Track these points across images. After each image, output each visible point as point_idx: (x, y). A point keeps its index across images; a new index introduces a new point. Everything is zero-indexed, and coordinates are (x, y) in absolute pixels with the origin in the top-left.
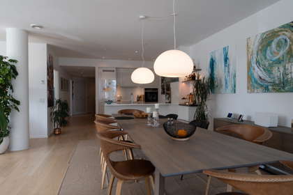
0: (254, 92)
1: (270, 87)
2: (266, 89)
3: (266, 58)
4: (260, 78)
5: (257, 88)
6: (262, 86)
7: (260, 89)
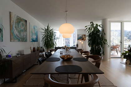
0: (14, 42)
1: (20, 40)
2: (19, 41)
3: (19, 27)
4: (17, 35)
5: (16, 39)
6: (18, 39)
7: (17, 40)
